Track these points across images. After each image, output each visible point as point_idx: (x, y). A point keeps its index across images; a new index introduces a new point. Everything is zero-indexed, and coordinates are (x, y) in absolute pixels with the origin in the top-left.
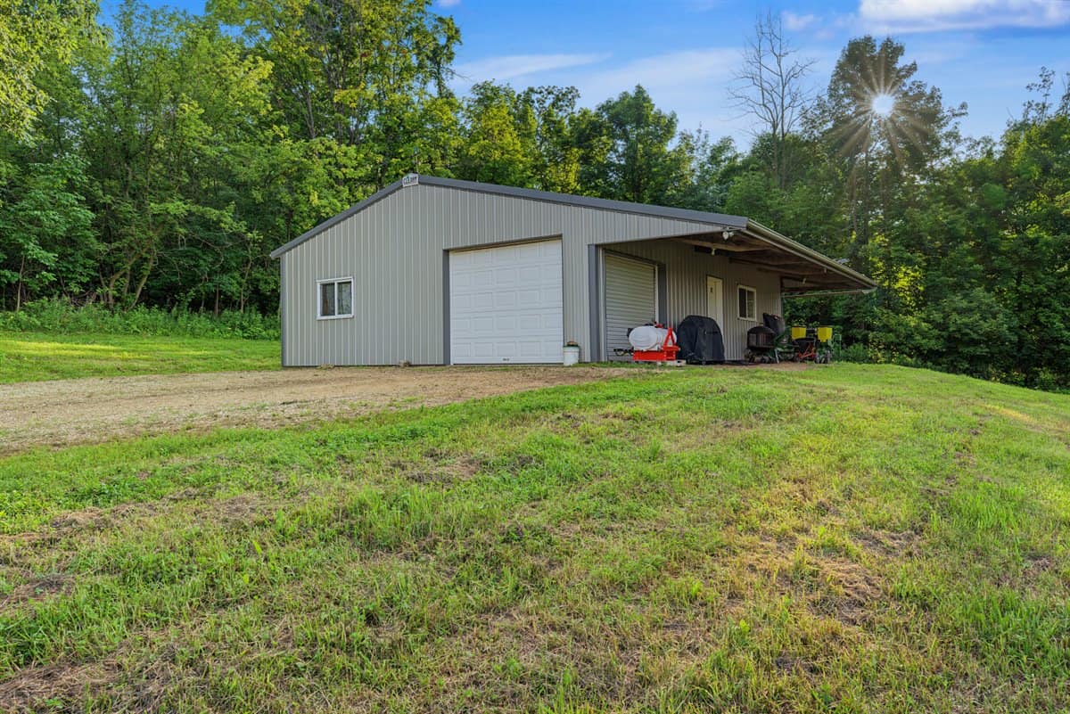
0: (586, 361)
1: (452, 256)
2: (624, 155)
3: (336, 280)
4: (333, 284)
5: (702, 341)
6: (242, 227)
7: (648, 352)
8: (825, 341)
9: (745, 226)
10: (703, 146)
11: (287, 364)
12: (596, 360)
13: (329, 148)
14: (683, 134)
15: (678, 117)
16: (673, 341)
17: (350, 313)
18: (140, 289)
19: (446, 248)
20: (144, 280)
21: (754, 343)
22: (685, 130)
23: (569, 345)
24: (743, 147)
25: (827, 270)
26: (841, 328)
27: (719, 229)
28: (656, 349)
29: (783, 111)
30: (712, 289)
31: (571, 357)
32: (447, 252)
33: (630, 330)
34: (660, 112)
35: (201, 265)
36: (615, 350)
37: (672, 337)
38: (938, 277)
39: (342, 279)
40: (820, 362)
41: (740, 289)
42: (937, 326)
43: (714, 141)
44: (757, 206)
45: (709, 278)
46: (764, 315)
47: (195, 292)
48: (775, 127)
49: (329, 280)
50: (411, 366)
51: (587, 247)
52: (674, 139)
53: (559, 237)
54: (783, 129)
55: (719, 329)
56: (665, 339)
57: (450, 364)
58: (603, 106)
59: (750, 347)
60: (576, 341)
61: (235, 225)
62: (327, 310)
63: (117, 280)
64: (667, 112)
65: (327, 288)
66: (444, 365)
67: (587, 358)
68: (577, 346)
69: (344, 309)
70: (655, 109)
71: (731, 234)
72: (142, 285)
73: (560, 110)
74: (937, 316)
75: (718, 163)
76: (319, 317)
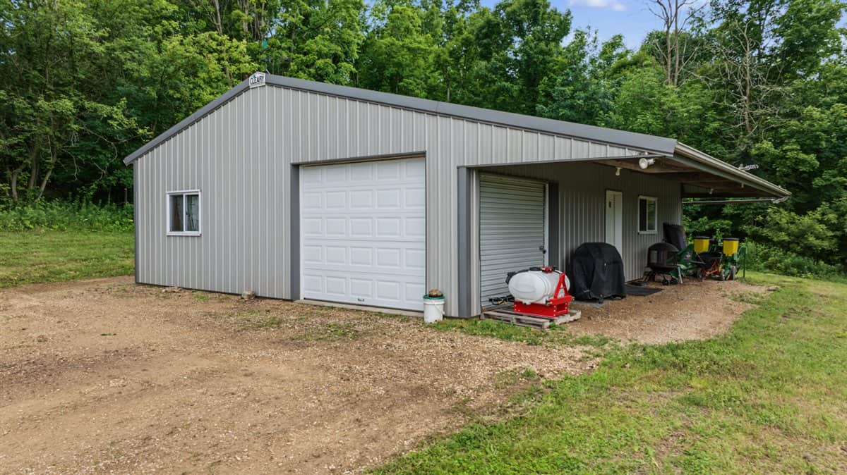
0: (453, 315)
1: (302, 173)
2: (521, 51)
3: (185, 192)
4: (182, 196)
5: (602, 275)
6: (133, 122)
7: (533, 304)
8: (730, 255)
9: (673, 152)
10: (594, 42)
11: (140, 281)
12: (465, 315)
13: (220, 44)
14: (577, 31)
15: (572, 14)
16: (565, 289)
17: (198, 230)
18: (45, 183)
19: (296, 161)
20: (49, 174)
21: (654, 261)
22: (579, 27)
23: (431, 296)
24: (633, 44)
25: (745, 185)
26: (731, 223)
27: (634, 154)
28: (543, 302)
29: (677, 8)
30: (610, 203)
31: (434, 312)
32: (296, 167)
33: (511, 275)
34: (556, 11)
35: (102, 160)
36: (491, 300)
37: (564, 285)
38: (834, 176)
39: (191, 191)
40: (725, 280)
41: (641, 200)
42: (831, 227)
43: (605, 38)
44: (650, 103)
45: (609, 193)
46: (664, 224)
47: (98, 185)
48: (668, 23)
49: (178, 192)
50: (257, 297)
51: (456, 169)
52: (569, 35)
53: (421, 155)
54: (676, 28)
55: (619, 254)
56: (555, 288)
57: (299, 299)
58: (500, 5)
59: (650, 265)
60: (440, 289)
61: (126, 121)
62: (177, 226)
63: (20, 174)
64: (562, 10)
65: (176, 199)
66: (291, 301)
67: (454, 313)
68: (440, 297)
69: (192, 226)
70: (551, 7)
71: (651, 161)
72: (47, 178)
73: (466, 10)
74: (832, 216)
75: (609, 60)
76: (168, 232)
